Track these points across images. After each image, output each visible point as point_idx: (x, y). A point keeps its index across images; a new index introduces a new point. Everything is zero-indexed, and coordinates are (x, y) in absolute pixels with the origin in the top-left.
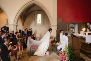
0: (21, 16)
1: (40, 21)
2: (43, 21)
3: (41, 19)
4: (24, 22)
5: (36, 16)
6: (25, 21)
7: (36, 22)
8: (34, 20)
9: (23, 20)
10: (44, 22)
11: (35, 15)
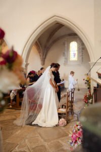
0: (36, 42)
1: (75, 56)
2: (81, 54)
3: (76, 52)
4: (45, 58)
5: (66, 45)
6: (46, 56)
7: (67, 58)
8: (64, 53)
9: (43, 55)
10: (82, 58)
11: (64, 44)
